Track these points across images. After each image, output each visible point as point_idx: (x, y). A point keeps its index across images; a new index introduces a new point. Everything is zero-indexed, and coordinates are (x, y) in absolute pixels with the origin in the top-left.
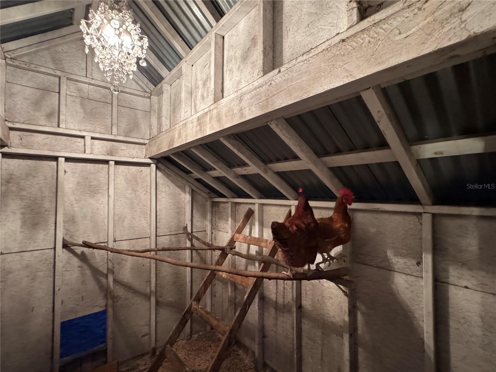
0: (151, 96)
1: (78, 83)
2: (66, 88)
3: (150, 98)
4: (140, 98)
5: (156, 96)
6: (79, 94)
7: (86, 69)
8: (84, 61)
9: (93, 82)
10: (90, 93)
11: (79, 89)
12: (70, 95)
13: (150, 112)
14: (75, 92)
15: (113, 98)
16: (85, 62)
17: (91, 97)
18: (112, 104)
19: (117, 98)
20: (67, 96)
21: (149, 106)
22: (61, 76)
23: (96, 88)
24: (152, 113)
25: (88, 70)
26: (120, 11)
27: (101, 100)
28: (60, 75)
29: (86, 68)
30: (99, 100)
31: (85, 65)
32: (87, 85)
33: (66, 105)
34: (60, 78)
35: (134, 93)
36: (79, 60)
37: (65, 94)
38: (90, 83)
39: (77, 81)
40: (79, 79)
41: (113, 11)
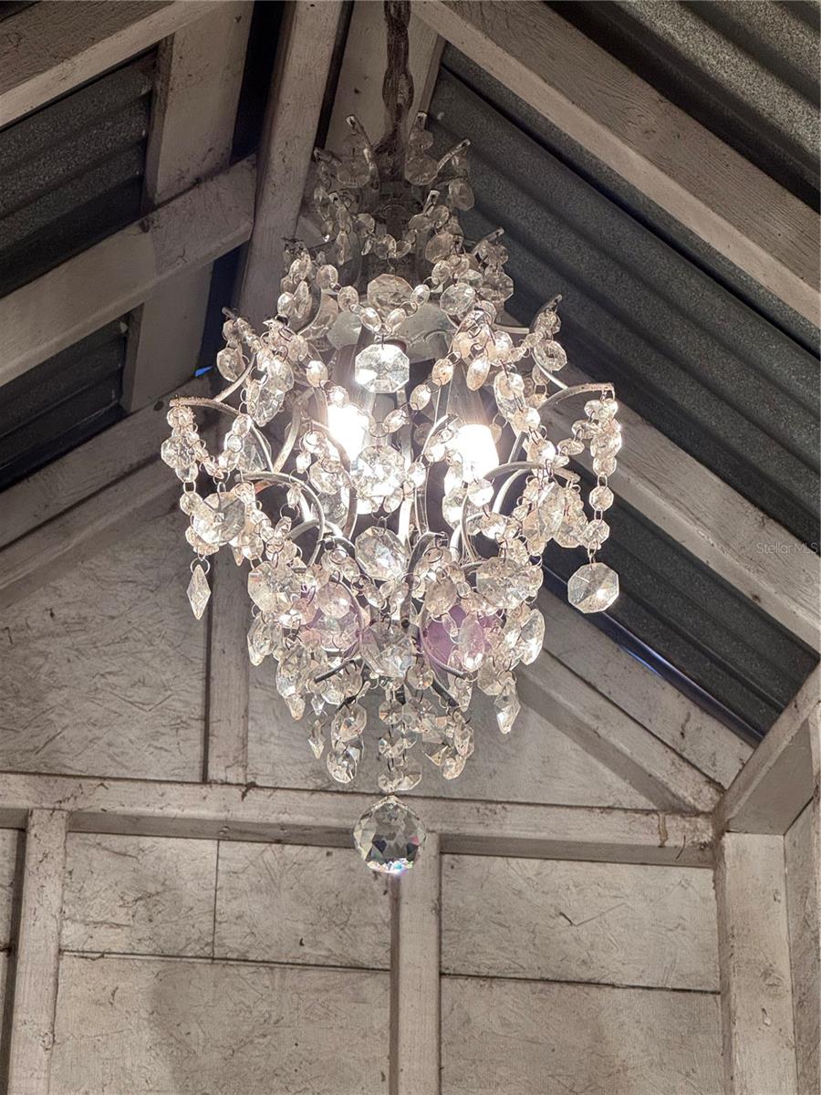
0: (720, 834)
1: (147, 842)
2: (57, 903)
3: (710, 856)
4: (627, 874)
5: (772, 830)
6: (145, 931)
7: (206, 719)
8: (188, 661)
9: (252, 810)
10: (227, 907)
11: (152, 888)
12: (83, 955)
13: (722, 993)
14: (121, 917)
15: (405, 912)
16: (201, 665)
17: (233, 940)
18: (393, 970)
19: (438, 911)
20: (67, 960)
21: (712, 939)
22: (28, 814)
23: (270, 853)
24: (741, 1000)
25: (213, 726)
26: (415, 269)
27: (311, 953)
28: (24, 804)
29: (199, 712)
30: (294, 953)
31: (200, 685)
32: (208, 846)
33: (53, 1040)
34: (22, 831)
35: (574, 836)
36: (156, 663)
37: (53, 950)
38: (226, 823)
39: (138, 826)
40: (155, 810)
41: (373, 286)
